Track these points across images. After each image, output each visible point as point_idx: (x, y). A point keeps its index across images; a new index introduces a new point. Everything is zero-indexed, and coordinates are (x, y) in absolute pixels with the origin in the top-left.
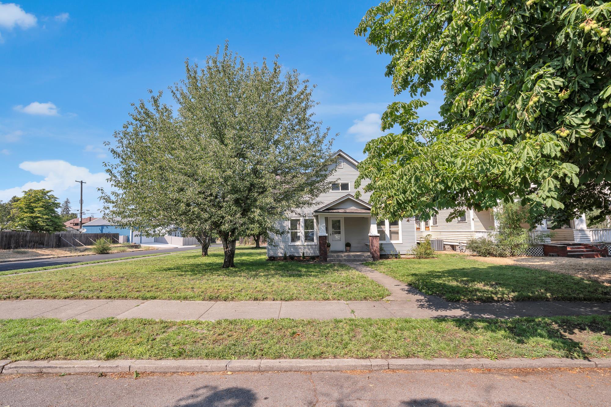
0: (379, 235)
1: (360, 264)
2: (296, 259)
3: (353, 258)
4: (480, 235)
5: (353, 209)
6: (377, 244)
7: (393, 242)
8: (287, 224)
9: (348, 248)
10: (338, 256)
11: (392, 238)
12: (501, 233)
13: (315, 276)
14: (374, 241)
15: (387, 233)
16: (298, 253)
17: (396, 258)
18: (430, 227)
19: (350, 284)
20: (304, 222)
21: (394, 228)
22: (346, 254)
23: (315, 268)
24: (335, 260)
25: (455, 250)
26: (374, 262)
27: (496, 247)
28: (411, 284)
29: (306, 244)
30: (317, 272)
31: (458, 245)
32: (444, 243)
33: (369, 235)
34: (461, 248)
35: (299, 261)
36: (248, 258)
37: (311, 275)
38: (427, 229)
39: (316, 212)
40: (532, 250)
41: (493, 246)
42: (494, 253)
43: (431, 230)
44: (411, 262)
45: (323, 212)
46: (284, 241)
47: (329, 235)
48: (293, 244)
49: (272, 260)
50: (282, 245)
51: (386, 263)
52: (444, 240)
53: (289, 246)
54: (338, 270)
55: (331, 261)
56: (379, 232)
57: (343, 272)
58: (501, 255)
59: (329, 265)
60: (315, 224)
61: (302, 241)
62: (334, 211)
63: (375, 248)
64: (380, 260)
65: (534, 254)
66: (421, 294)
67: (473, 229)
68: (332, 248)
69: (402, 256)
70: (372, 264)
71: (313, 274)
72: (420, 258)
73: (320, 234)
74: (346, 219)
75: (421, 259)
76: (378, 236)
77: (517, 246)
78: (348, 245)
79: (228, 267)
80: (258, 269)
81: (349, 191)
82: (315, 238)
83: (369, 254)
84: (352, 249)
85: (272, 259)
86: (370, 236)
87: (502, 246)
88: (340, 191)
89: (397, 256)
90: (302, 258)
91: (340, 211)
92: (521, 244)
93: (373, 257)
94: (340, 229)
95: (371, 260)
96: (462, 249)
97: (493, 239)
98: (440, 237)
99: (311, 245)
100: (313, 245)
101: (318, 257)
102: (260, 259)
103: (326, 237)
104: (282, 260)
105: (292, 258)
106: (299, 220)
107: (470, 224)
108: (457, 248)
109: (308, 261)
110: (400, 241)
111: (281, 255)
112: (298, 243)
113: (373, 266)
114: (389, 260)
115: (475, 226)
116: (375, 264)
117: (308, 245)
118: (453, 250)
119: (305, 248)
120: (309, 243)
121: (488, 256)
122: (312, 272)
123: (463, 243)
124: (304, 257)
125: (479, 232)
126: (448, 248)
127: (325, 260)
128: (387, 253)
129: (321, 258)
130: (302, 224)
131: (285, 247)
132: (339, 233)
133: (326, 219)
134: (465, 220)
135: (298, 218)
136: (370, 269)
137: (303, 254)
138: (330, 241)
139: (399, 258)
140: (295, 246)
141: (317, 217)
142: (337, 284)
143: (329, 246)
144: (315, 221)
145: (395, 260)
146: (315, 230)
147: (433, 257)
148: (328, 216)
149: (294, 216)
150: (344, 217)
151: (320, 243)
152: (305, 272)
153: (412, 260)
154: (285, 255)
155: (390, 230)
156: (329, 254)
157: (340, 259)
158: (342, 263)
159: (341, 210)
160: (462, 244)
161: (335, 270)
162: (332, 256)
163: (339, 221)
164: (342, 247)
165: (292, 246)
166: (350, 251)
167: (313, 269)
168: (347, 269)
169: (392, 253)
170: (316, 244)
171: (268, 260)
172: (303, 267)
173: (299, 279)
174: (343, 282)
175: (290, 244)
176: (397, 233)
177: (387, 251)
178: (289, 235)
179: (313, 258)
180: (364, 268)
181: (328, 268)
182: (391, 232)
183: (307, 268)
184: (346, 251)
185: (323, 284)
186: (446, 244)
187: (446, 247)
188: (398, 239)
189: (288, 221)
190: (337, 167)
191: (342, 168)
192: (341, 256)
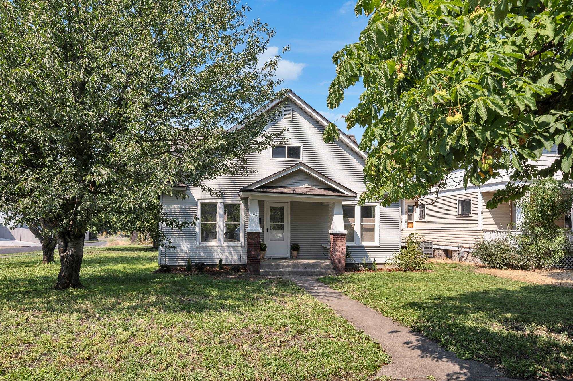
0: (346, 232)
1: (315, 280)
2: (207, 270)
3: (302, 269)
4: (494, 236)
5: (306, 187)
6: (341, 246)
7: (365, 244)
8: (196, 211)
9: (295, 253)
10: (278, 266)
11: (365, 236)
12: (525, 234)
13: (233, 309)
14: (338, 242)
15: (357, 229)
16: (212, 259)
17: (370, 269)
18: (415, 223)
19: (301, 332)
20: (223, 207)
21: (367, 223)
22: (292, 262)
23: (237, 290)
24: (272, 272)
25: (450, 258)
26: (336, 277)
27: (518, 255)
28: (420, 330)
29: (225, 244)
30: (238, 299)
31: (455, 251)
32: (435, 247)
33: (331, 231)
34: (461, 255)
35: (212, 274)
36: (124, 268)
37: (223, 307)
38: (410, 225)
39: (244, 190)
40: (569, 259)
41: (514, 254)
42: (515, 263)
43: (415, 227)
44: (395, 277)
45: (256, 190)
46: (190, 240)
47: (265, 231)
48: (204, 244)
49: (165, 271)
50: (185, 246)
51: (357, 278)
52: (435, 243)
53: (197, 247)
54: (276, 294)
55: (267, 274)
56: (346, 227)
57: (286, 299)
58: (524, 268)
59: (261, 282)
60: (242, 213)
61: (219, 240)
62: (275, 190)
63: (339, 254)
64: (346, 273)
65: (567, 265)
66: (452, 357)
67: (481, 227)
68: (269, 252)
69: (378, 267)
70: (334, 280)
71: (230, 302)
72: (406, 270)
73: (249, 229)
74: (294, 205)
75: (408, 272)
76: (344, 234)
77: (548, 253)
78: (295, 247)
79: (66, 288)
80: (127, 291)
81: (301, 159)
82: (241, 235)
83: (328, 263)
84: (301, 254)
85: (165, 269)
86: (332, 234)
87: (527, 254)
88: (286, 159)
89: (371, 266)
90: (217, 269)
91: (285, 190)
92: (554, 251)
93: (336, 268)
94: (283, 221)
95: (331, 274)
96: (463, 257)
97: (513, 243)
98: (429, 238)
99: (233, 247)
100: (238, 247)
101: (244, 266)
102: (146, 269)
103: (259, 233)
104: (183, 272)
105: (200, 268)
106: (215, 205)
107: (477, 220)
108: (454, 254)
109: (228, 273)
110: (376, 243)
111: (182, 263)
112: (213, 243)
113: (336, 284)
114: (360, 273)
115: (484, 222)
116: (338, 281)
117: (229, 247)
118: (447, 257)
119: (223, 252)
120: (232, 244)
121: (505, 267)
122: (229, 297)
123: (465, 248)
124: (221, 266)
125: (490, 231)
126: (440, 254)
127: (257, 272)
128: (356, 261)
129: (249, 269)
130: (220, 210)
131: (191, 249)
132: (282, 228)
133: (261, 204)
134: (469, 213)
135: (214, 201)
136: (332, 290)
137: (221, 261)
138: (266, 240)
139: (375, 270)
140: (206, 247)
141: (246, 200)
142: (274, 331)
143: (264, 248)
144: (242, 206)
145: (370, 273)
146: (242, 222)
147: (425, 269)
148: (266, 199)
149: (208, 198)
150: (291, 202)
151: (249, 243)
152: (217, 298)
153: (396, 273)
154: (189, 262)
155: (362, 226)
156: (264, 262)
157: (281, 271)
158: (285, 278)
159: (287, 189)
160: (463, 249)
161: (272, 294)
162: (269, 266)
163: (282, 209)
164: (284, 249)
165: (203, 247)
166: (298, 258)
167: (231, 291)
168: (294, 292)
169: (364, 261)
170: (243, 244)
171: (157, 272)
172: (215, 286)
173: (199, 316)
174: (286, 325)
175: (198, 245)
176: (371, 230)
177: (356, 259)
178: (198, 230)
179: (235, 268)
180: (322, 289)
181: (258, 289)
182: (364, 229)
183: (221, 288)
184: (292, 258)
185: (244, 332)
186: (437, 249)
187: (437, 252)
188: (373, 239)
189: (196, 204)
190: (284, 119)
191: (291, 121)
192: (283, 267)
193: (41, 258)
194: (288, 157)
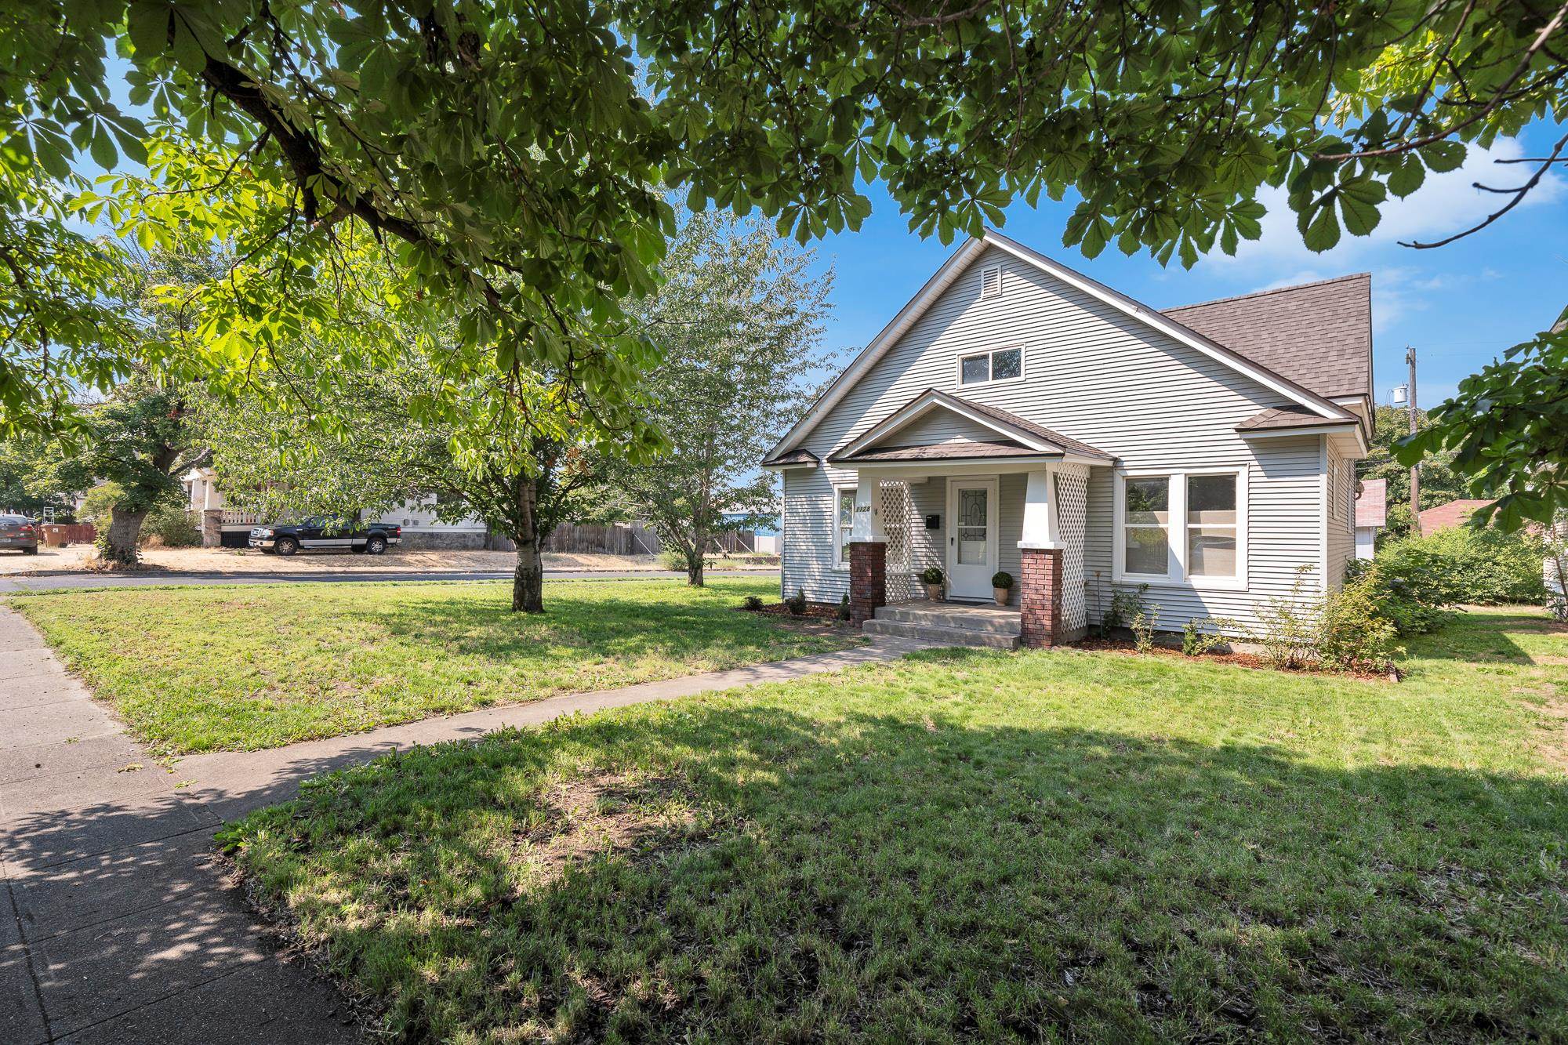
5: (957, 443)
7: (1197, 581)
8: (831, 505)
9: (1002, 592)
10: (906, 616)
11: (1201, 563)
15: (1176, 541)
21: (1211, 522)
24: (882, 626)
33: (1021, 544)
46: (822, 557)
47: (948, 542)
48: (844, 566)
50: (816, 569)
55: (873, 628)
68: (956, 589)
69: (1238, 649)
81: (1022, 377)
86: (1025, 551)
88: (990, 382)
93: (1027, 633)
94: (984, 521)
103: (867, 545)
110: (1239, 581)
131: (824, 573)
132: (983, 535)
138: (949, 562)
140: (846, 572)
149: (850, 480)
155: (1192, 532)
162: (891, 614)
163: (984, 495)
171: (741, 608)
176: (1227, 543)
178: (835, 539)
182: (1194, 539)
188: (1230, 569)
189: (831, 493)
190: (982, 295)
191: (999, 296)
192: (916, 618)
193: (686, 583)
194: (994, 378)
